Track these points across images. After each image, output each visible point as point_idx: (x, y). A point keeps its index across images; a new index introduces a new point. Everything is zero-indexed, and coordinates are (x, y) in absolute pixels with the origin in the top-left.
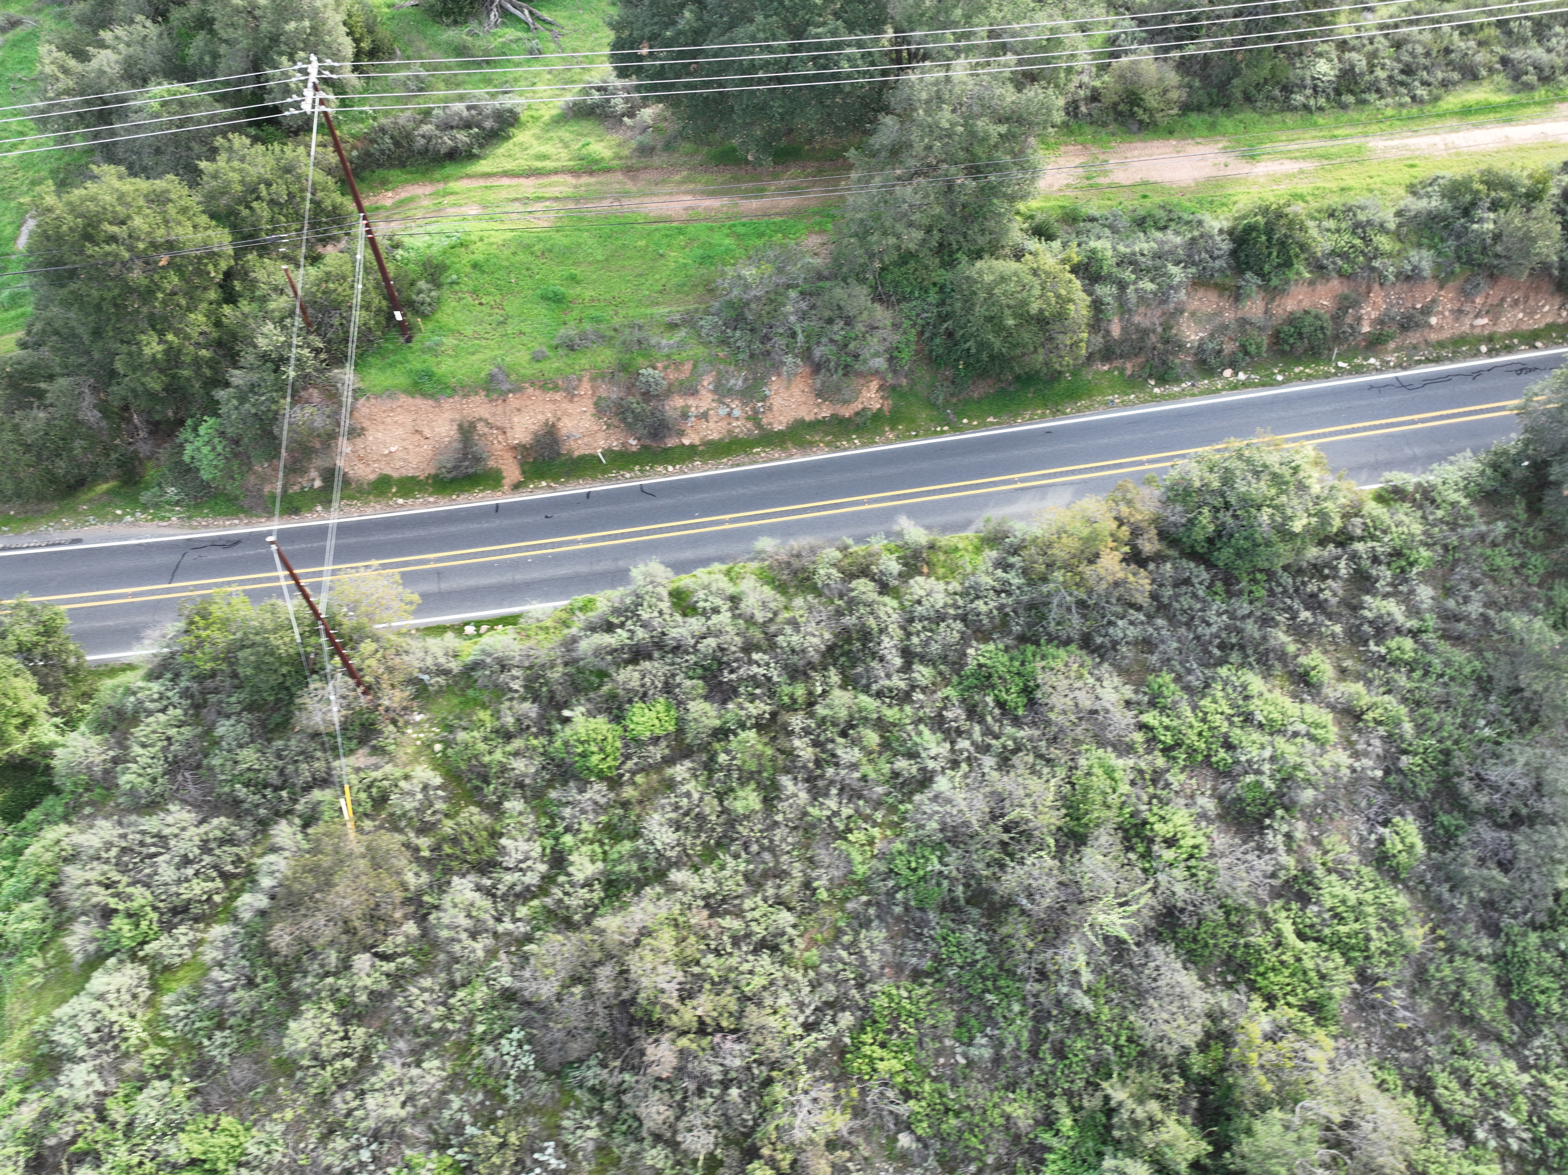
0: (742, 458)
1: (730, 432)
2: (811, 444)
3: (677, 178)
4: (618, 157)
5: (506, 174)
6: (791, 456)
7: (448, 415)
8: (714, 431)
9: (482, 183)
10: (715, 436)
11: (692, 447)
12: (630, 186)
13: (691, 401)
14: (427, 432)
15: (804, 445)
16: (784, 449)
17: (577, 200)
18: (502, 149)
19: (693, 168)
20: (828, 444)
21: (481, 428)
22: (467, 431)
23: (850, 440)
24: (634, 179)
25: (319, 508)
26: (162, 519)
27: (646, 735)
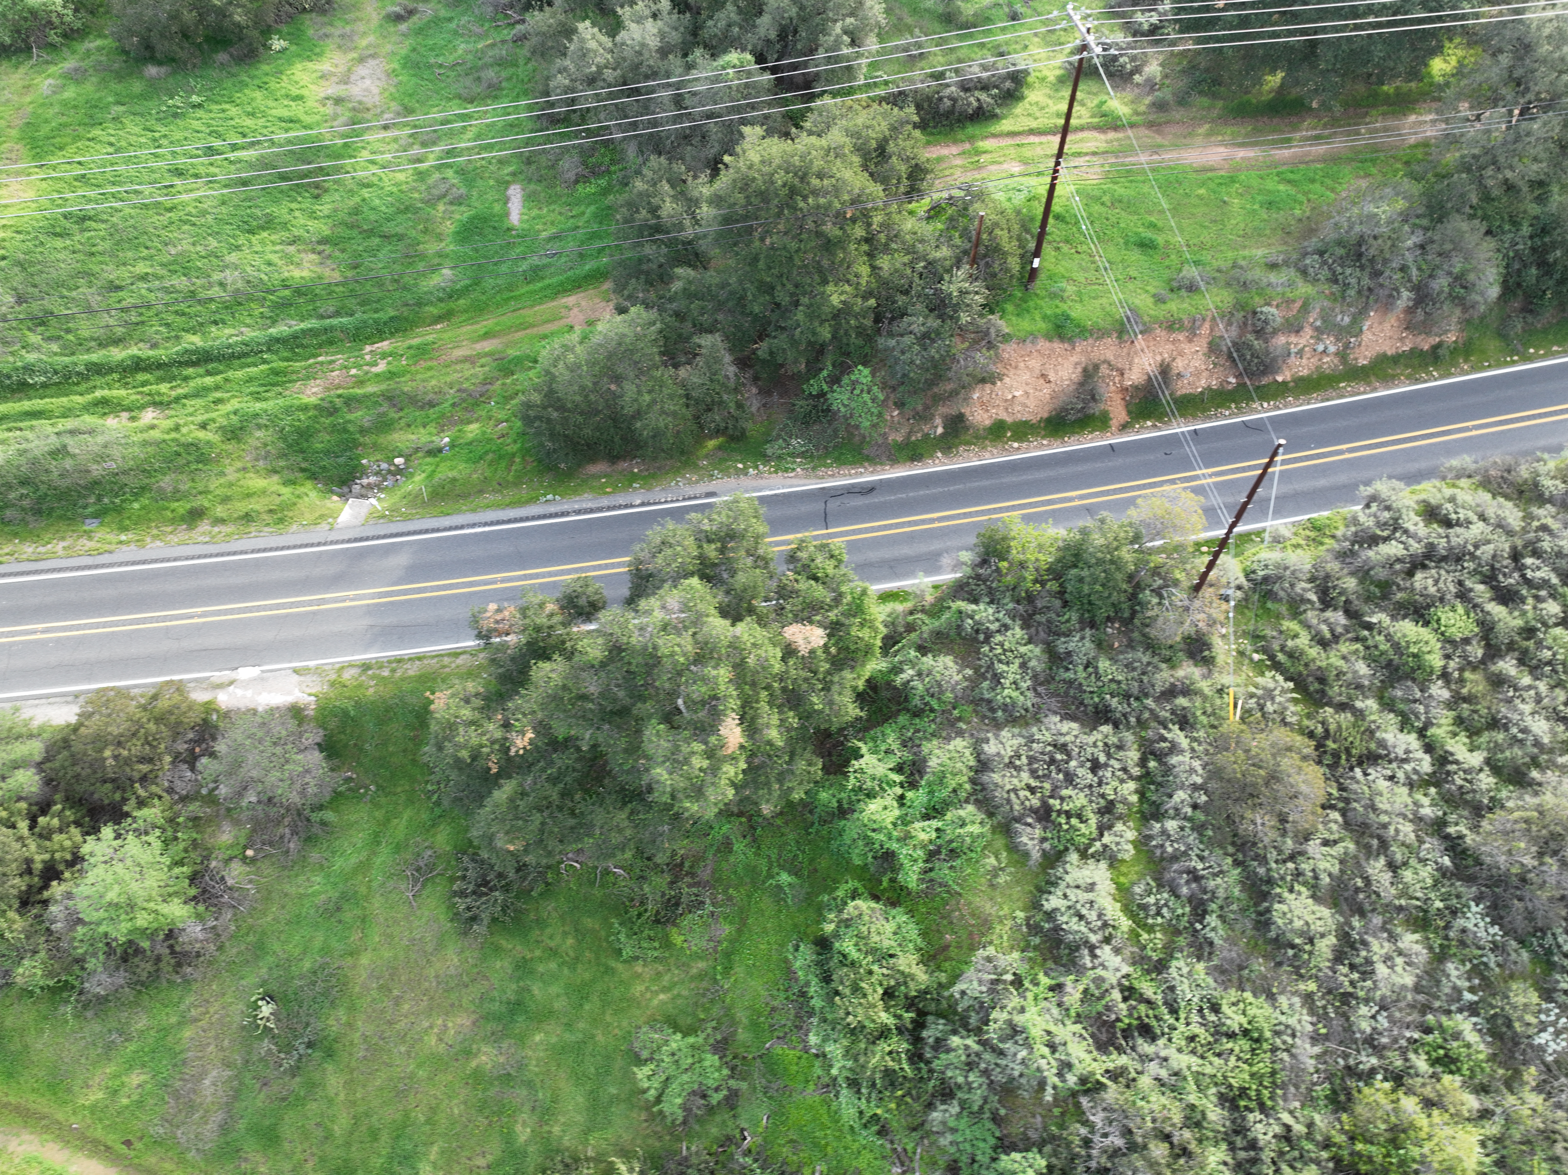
0: (1331, 393)
1: (1318, 368)
2: (1393, 377)
3: (1201, 131)
4: (1136, 113)
5: (1032, 132)
6: (1375, 390)
7: (1074, 359)
9: (1010, 141)
10: (1305, 372)
11: (1284, 383)
12: (1159, 140)
13: (1293, 339)
14: (1052, 377)
15: (1388, 380)
16: (1369, 384)
17: (1115, 154)
18: (1019, 109)
19: (1213, 121)
20: (1408, 377)
21: (1104, 370)
22: (1089, 373)
23: (1429, 373)
24: (1159, 132)
25: (939, 454)
26: (786, 470)
27: (1458, 636)
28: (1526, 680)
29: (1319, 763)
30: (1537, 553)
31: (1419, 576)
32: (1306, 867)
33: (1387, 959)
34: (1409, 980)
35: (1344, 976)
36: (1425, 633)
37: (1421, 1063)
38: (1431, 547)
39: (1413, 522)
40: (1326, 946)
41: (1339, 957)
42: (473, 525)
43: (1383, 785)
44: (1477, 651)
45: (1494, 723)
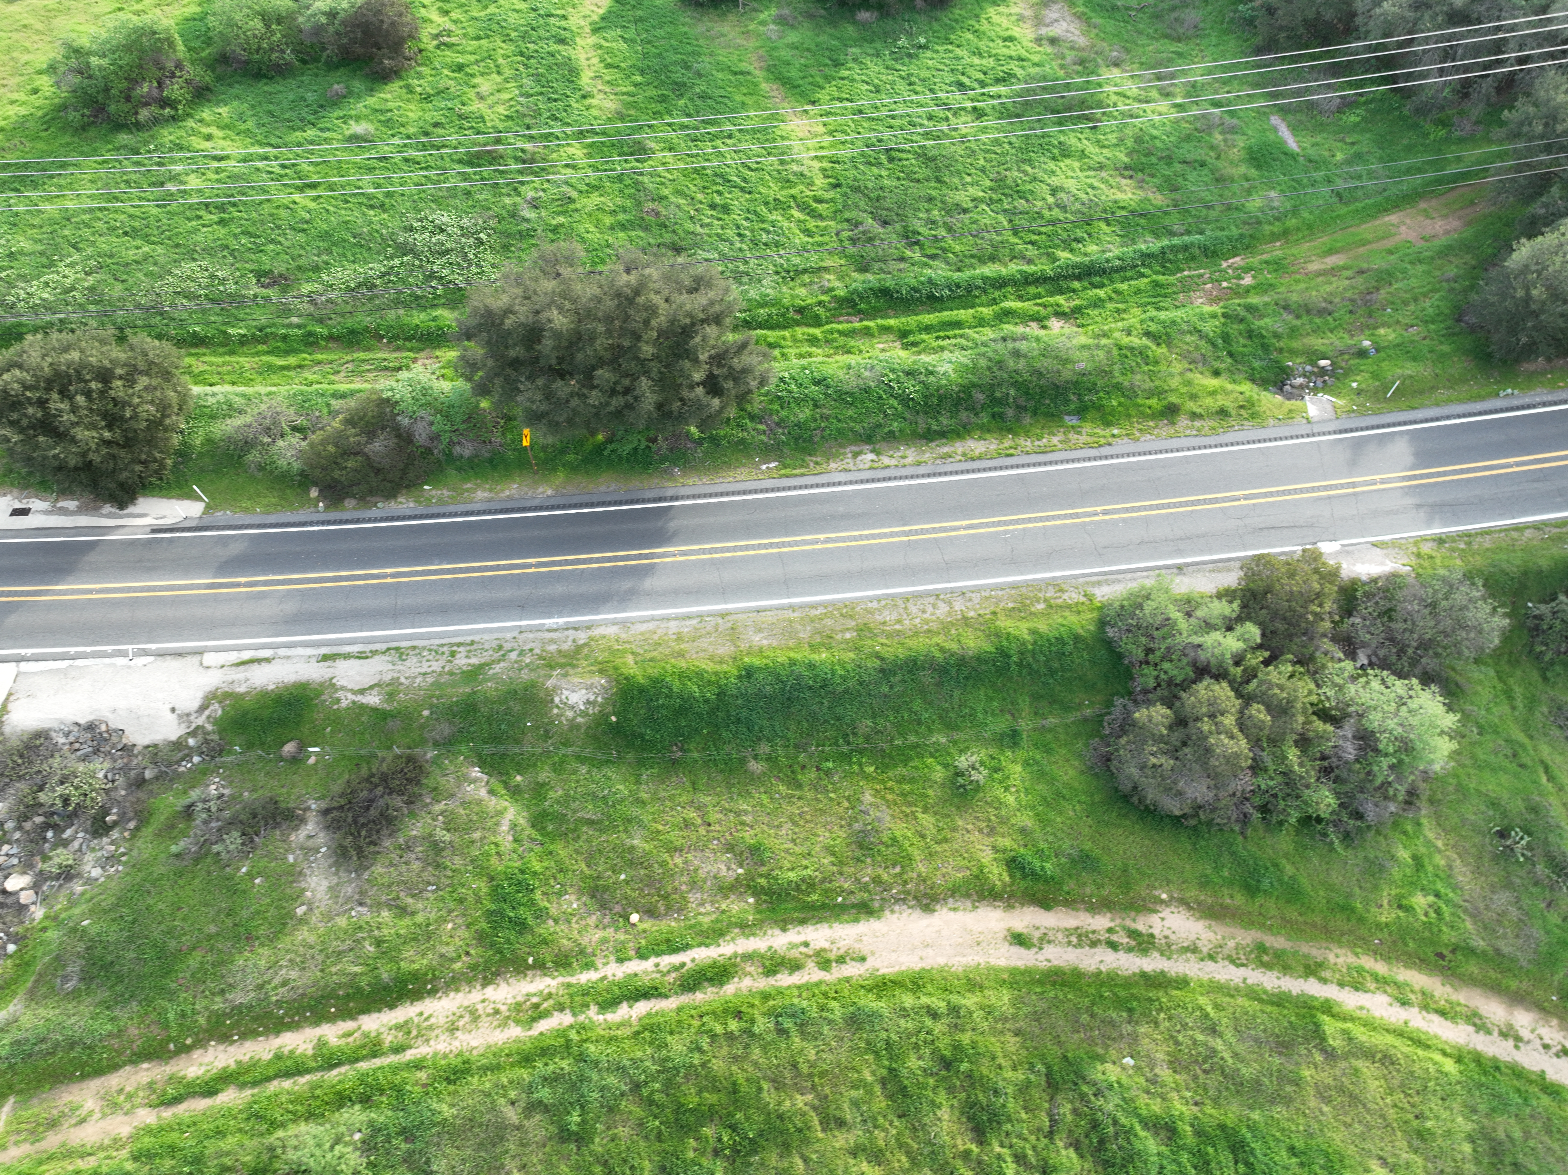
42: (1448, 417)
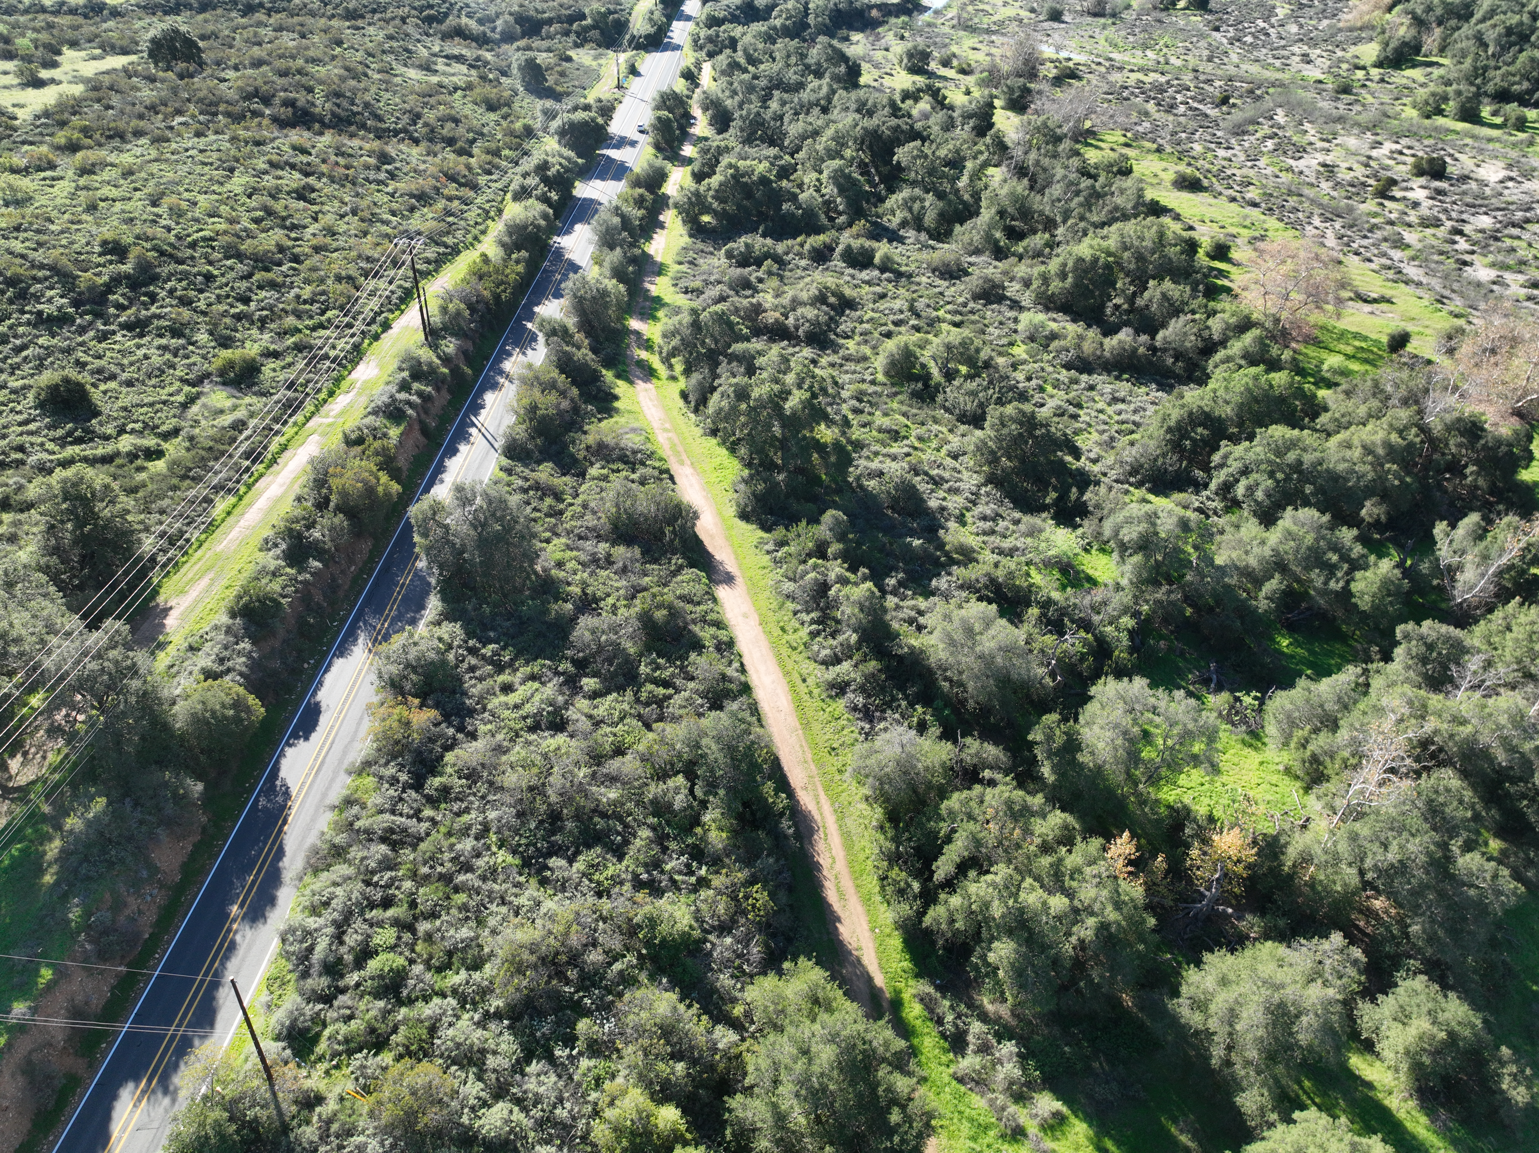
1: (159, 907)
8: (151, 917)
10: (155, 917)
11: (151, 934)
13: (127, 912)
27: (393, 941)
28: (438, 923)
29: (420, 1060)
30: (373, 873)
31: (346, 939)
32: (472, 1101)
33: (540, 1084)
34: (553, 1078)
35: (536, 1113)
36: (382, 957)
37: (593, 1096)
38: (334, 922)
39: (312, 922)
40: (518, 1116)
41: (525, 1110)
43: (451, 1032)
44: (407, 936)
45: (450, 954)
